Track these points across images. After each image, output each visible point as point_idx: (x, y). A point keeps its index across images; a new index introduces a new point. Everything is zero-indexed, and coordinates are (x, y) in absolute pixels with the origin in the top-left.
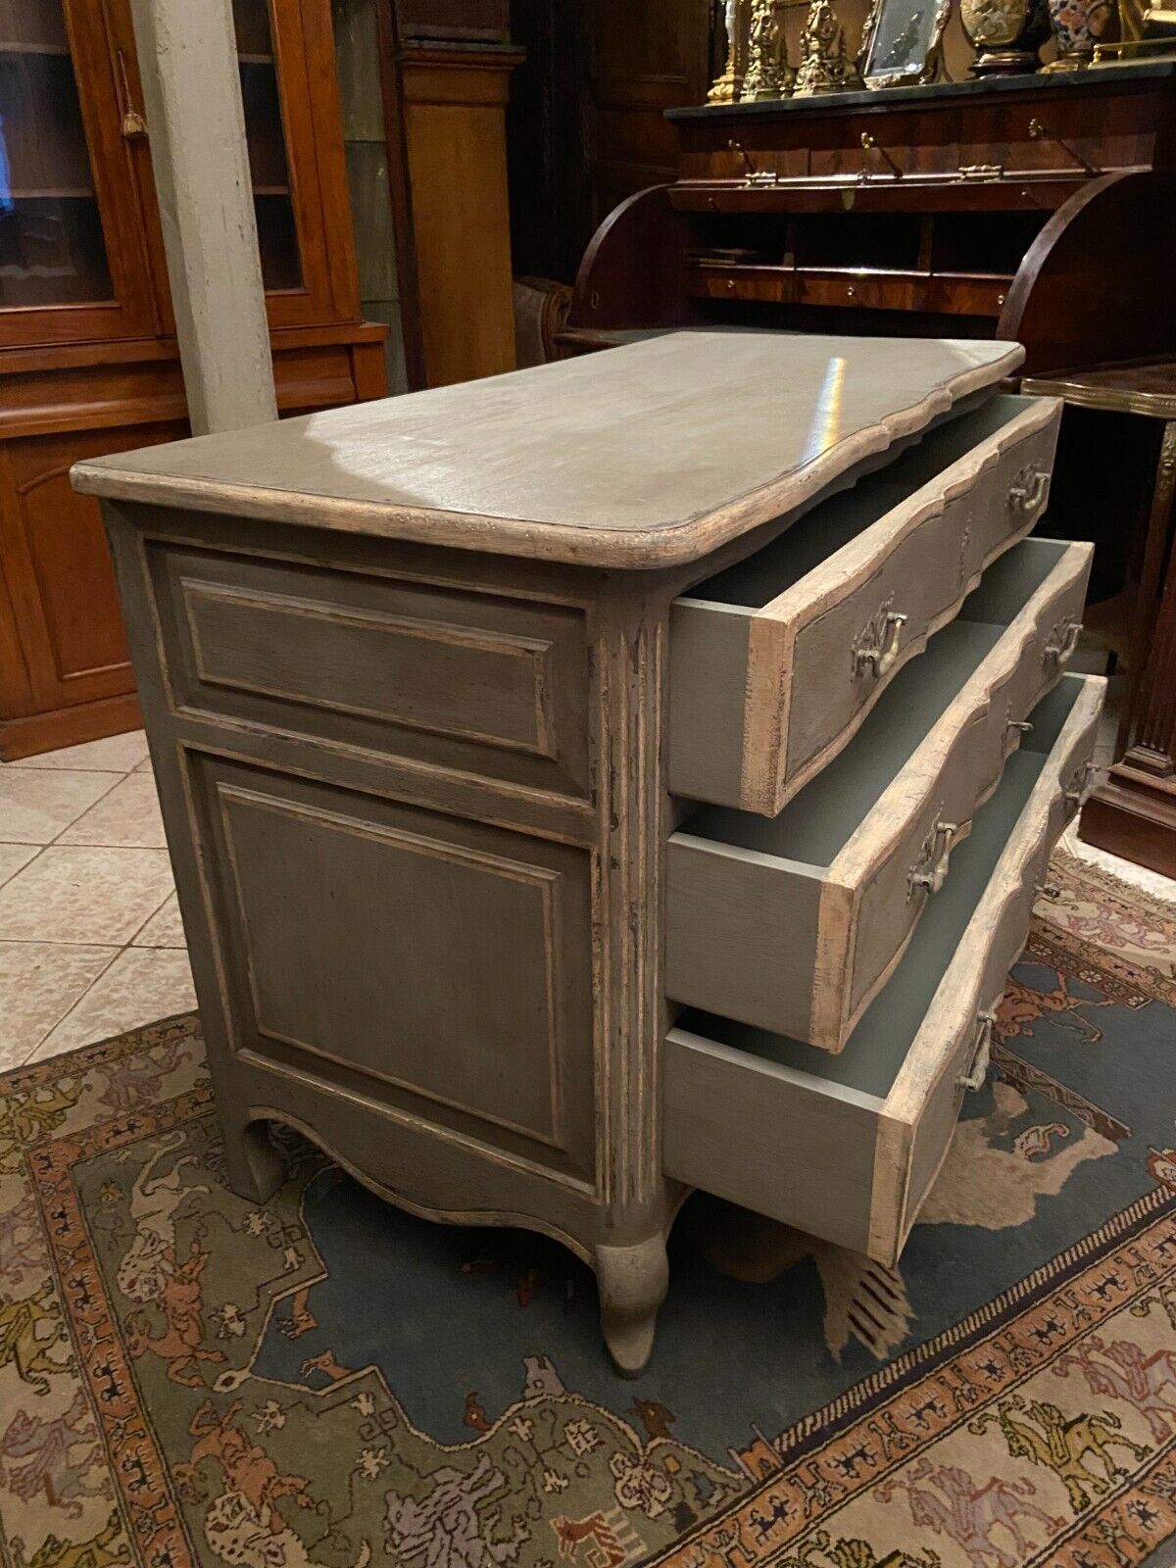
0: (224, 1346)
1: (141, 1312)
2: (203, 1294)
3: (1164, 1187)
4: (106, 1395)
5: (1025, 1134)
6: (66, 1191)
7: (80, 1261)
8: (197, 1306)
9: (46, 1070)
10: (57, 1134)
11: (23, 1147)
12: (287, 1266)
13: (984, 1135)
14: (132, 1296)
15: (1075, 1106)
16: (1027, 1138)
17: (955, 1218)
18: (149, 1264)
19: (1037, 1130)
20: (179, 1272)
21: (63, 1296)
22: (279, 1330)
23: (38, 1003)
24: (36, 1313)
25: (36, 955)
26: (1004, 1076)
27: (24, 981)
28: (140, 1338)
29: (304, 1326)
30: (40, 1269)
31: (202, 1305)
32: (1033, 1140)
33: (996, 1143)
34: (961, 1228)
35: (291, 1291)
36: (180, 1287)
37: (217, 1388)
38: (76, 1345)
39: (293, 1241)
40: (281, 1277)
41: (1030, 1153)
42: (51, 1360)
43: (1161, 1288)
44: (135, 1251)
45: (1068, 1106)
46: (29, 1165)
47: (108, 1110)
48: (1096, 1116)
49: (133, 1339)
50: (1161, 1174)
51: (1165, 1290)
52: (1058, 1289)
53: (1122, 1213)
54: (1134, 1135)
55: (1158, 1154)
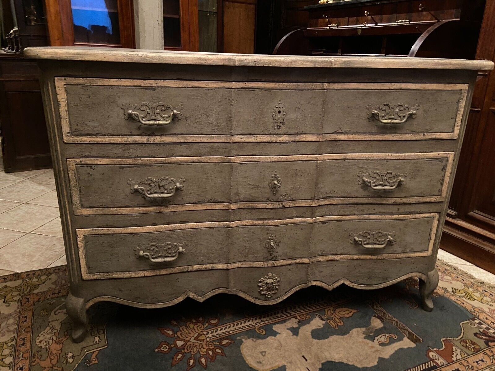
1: (40, 351)
2: (63, 348)
3: (431, 362)
5: (380, 336)
6: (30, 310)
7: (26, 332)
8: (60, 352)
9: (39, 272)
11: (22, 295)
12: (95, 342)
13: (364, 334)
14: (39, 345)
15: (402, 329)
17: (345, 361)
18: (49, 336)
19: (385, 335)
20: (58, 340)
21: (16, 343)
22: (85, 363)
23: (51, 255)
24: (5, 346)
25: (55, 240)
26: (377, 315)
27: (48, 248)
28: (37, 360)
29: (93, 362)
30: (12, 333)
31: (62, 352)
32: (383, 338)
33: (368, 337)
34: (347, 365)
35: (93, 351)
36: (57, 345)
38: (14, 359)
39: (99, 334)
40: (92, 345)
41: (380, 343)
42: (4, 362)
44: (46, 331)
45: (399, 328)
46: (21, 300)
47: (54, 286)
48: (409, 333)
49: (34, 360)
50: (431, 356)
53: (413, 368)
54: (423, 342)
55: (432, 349)
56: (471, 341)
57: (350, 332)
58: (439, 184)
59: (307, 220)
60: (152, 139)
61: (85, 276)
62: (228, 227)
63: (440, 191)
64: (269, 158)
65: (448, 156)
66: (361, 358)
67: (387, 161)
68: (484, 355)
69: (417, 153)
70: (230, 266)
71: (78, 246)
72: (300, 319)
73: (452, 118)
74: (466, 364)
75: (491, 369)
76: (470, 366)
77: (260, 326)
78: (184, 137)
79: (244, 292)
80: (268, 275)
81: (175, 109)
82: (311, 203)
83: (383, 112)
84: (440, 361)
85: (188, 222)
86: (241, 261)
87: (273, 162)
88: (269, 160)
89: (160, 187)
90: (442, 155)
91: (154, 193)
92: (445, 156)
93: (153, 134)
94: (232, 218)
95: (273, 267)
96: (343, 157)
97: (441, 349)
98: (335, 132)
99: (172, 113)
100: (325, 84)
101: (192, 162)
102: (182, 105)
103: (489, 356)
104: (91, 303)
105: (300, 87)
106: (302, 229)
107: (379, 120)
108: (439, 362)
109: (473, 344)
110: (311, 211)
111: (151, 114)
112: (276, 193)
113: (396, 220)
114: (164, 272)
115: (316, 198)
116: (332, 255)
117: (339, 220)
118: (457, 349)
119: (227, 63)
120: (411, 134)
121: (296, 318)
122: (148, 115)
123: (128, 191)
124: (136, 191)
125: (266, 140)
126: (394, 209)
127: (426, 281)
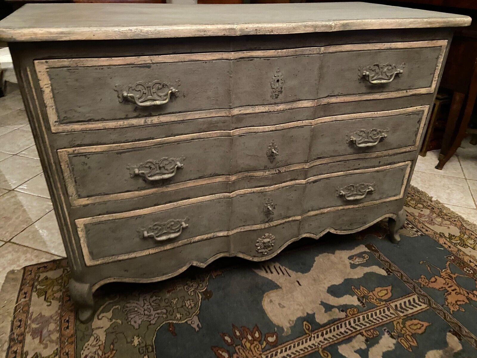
58: (414, 135)
59: (301, 182)
60: (149, 120)
61: (89, 262)
62: (229, 197)
63: (415, 142)
64: (267, 128)
65: (424, 109)
67: (373, 119)
69: (399, 109)
70: (231, 233)
71: (78, 236)
73: (431, 74)
78: (182, 115)
79: (243, 253)
80: (265, 236)
81: (172, 86)
82: (304, 166)
83: (373, 72)
85: (189, 198)
86: (240, 227)
87: (271, 131)
88: (267, 130)
89: (160, 168)
90: (419, 109)
91: (155, 175)
92: (422, 109)
93: (150, 115)
94: (232, 189)
95: (270, 227)
96: (334, 119)
98: (328, 95)
99: (170, 91)
100: (322, 48)
101: (192, 140)
102: (179, 81)
104: (97, 287)
105: (298, 53)
106: (295, 190)
107: (368, 81)
110: (305, 174)
111: (147, 94)
112: (273, 161)
113: (377, 171)
114: (168, 247)
115: (308, 162)
116: (320, 209)
117: (328, 178)
119: (227, 34)
120: (396, 92)
122: (144, 95)
123: (128, 176)
124: (137, 176)
125: (264, 111)
126: (376, 162)
127: (396, 220)
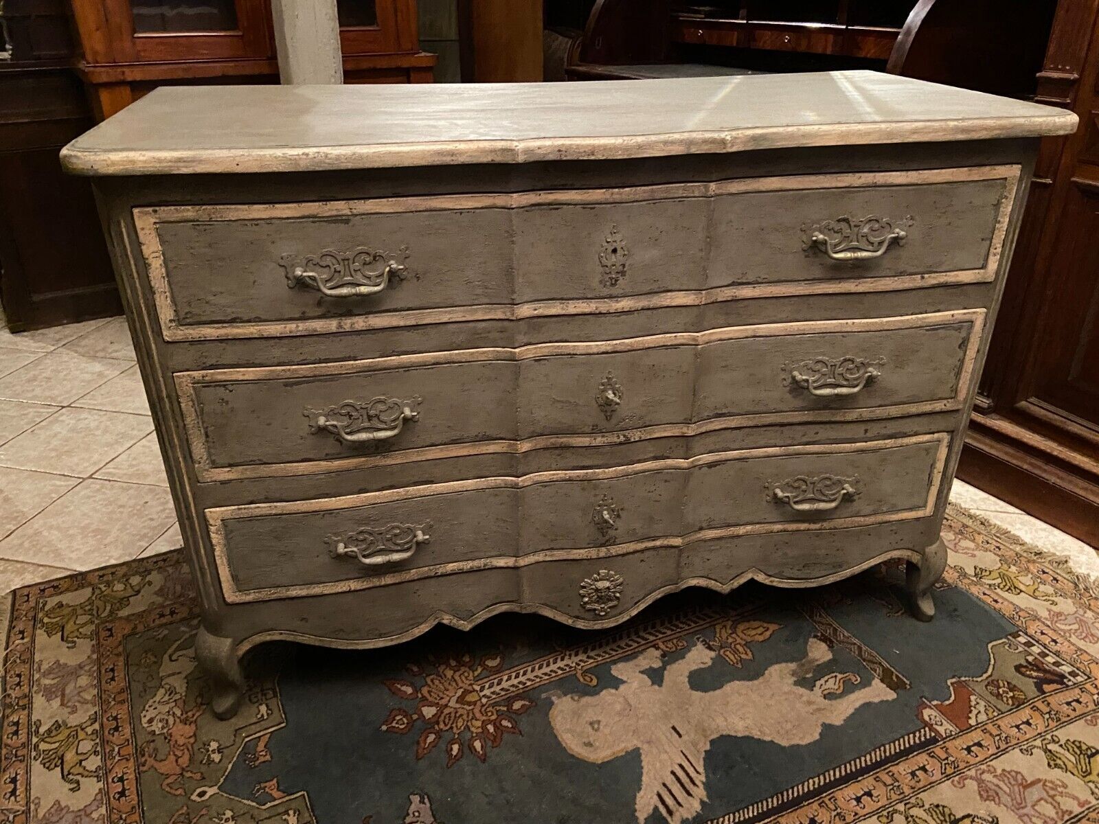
0: (203, 769)
1: (153, 741)
2: (198, 733)
3: (927, 729)
4: (117, 796)
5: (826, 678)
6: (118, 654)
7: (118, 702)
8: (192, 740)
10: (124, 613)
12: (259, 717)
13: (793, 675)
14: (149, 729)
15: (870, 661)
16: (826, 681)
17: (756, 734)
18: (167, 708)
19: (836, 676)
20: (185, 716)
21: (102, 726)
22: (245, 760)
24: (81, 735)
26: (819, 634)
28: (149, 759)
29: (262, 759)
30: (90, 706)
31: (196, 740)
32: (831, 683)
33: (801, 682)
34: (761, 742)
35: (258, 735)
36: (183, 726)
37: (194, 797)
38: (104, 760)
39: (267, 700)
40: (255, 724)
41: (826, 692)
42: (84, 768)
43: (905, 804)
44: (157, 699)
45: (864, 660)
46: (97, 634)
47: (159, 600)
48: (885, 670)
49: (143, 759)
50: (927, 718)
51: (908, 806)
52: (824, 795)
53: (889, 743)
54: (911, 687)
55: (928, 703)
56: (1008, 683)
57: (766, 672)
58: (952, 375)
59: (677, 463)
60: (348, 324)
61: (231, 596)
62: (515, 486)
63: (955, 390)
64: (594, 346)
65: (974, 317)
66: (789, 726)
67: (843, 336)
68: (1031, 711)
69: (907, 315)
70: (523, 562)
71: (211, 542)
72: (665, 649)
73: (983, 240)
74: (995, 732)
75: (1044, 740)
76: (1004, 735)
77: (585, 668)
78: (413, 314)
80: (599, 574)
81: (392, 258)
82: (685, 430)
83: (836, 235)
84: (945, 727)
85: (432, 482)
86: (543, 550)
87: (603, 353)
88: (595, 350)
89: (370, 418)
90: (959, 317)
91: (359, 431)
92: (967, 317)
93: (349, 314)
94: (521, 470)
95: (609, 557)
96: (750, 333)
97: (947, 703)
98: (733, 282)
99: (388, 269)
100: (712, 184)
101: (434, 364)
102: (407, 249)
103: (1042, 714)
104: (246, 647)
105: (657, 196)
106: (666, 481)
107: (826, 253)
108: (941, 730)
109: (1012, 688)
110: (685, 444)
111: (342, 272)
112: (611, 416)
113: (862, 451)
114: (388, 580)
115: (693, 421)
116: (729, 526)
117: (744, 459)
118: (978, 700)
119: (499, 159)
120: (896, 278)
121: (657, 649)
122: (336, 274)
123: (304, 430)
124: (323, 430)
125: (587, 310)
126: (859, 430)
127: (920, 565)
